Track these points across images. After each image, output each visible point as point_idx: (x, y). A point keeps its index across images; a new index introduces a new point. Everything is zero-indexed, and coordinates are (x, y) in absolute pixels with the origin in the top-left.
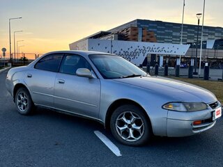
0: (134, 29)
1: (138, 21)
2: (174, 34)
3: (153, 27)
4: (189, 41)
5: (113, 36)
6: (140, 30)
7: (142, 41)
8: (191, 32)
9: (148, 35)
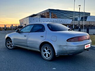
0: (48, 13)
1: (49, 9)
2: (64, 15)
3: (55, 12)
4: (70, 18)
5: (39, 16)
6: (50, 13)
7: (51, 18)
8: (71, 14)
9: (54, 15)
